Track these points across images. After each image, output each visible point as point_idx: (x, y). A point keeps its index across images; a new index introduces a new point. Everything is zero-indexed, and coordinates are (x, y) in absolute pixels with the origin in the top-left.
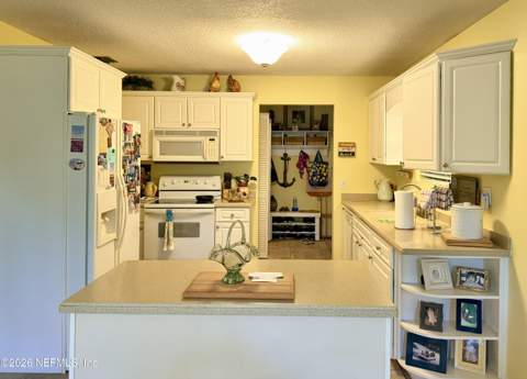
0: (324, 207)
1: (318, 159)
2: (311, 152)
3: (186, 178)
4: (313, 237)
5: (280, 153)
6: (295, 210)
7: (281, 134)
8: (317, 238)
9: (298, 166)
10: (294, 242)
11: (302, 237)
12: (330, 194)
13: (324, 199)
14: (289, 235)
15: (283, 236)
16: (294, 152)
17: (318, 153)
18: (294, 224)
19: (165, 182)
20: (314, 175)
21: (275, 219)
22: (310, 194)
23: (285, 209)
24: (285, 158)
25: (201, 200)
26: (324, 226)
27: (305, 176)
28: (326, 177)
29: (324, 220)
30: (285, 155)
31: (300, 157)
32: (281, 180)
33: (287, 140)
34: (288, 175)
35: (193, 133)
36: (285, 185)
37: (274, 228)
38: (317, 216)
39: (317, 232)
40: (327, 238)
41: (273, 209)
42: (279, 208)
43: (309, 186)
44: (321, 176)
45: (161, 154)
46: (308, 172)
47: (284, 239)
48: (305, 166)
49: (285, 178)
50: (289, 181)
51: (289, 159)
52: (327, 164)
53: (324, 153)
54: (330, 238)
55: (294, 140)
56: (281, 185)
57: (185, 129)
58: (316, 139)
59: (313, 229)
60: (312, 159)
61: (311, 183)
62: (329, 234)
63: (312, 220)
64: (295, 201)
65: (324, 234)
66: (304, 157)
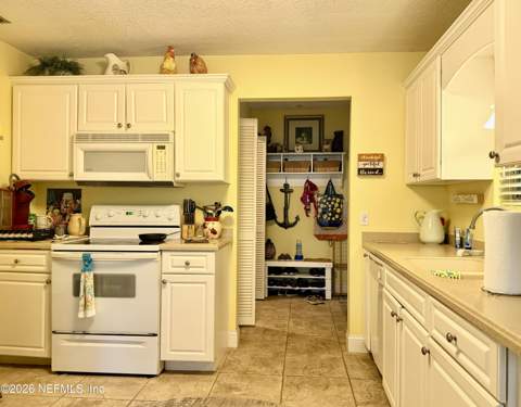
0: (337, 254)
1: (330, 191)
2: (321, 183)
3: (129, 209)
4: (322, 294)
5: (279, 183)
6: (299, 258)
7: (281, 157)
8: (328, 295)
9: (303, 200)
10: (296, 301)
11: (308, 293)
12: (345, 237)
13: (337, 244)
14: (290, 292)
15: (283, 292)
16: (297, 183)
17: (330, 183)
18: (297, 277)
19: (99, 214)
20: (324, 213)
21: (272, 270)
22: (319, 237)
23: (285, 257)
24: (286, 190)
25: (146, 239)
26: (338, 280)
27: (312, 213)
28: (340, 214)
29: (338, 272)
30: (286, 185)
31: (306, 188)
32: (281, 219)
33: (287, 166)
34: (290, 211)
35: (134, 138)
36: (286, 225)
37: (271, 282)
38: (328, 266)
39: (328, 288)
40: (341, 296)
41: (269, 257)
42: (277, 255)
43: (318, 227)
44: (334, 213)
45: (87, 170)
46: (316, 208)
47: (285, 297)
48: (312, 200)
49: (286, 216)
50: (291, 220)
51: (291, 191)
52: (341, 197)
53: (337, 183)
54: (344, 296)
55: (297, 165)
56: (281, 225)
57: (123, 130)
58: (326, 164)
59: (322, 284)
60: (322, 191)
61: (320, 223)
62: (344, 291)
63: (322, 271)
64: (299, 246)
65: (338, 291)
66: (310, 189)
